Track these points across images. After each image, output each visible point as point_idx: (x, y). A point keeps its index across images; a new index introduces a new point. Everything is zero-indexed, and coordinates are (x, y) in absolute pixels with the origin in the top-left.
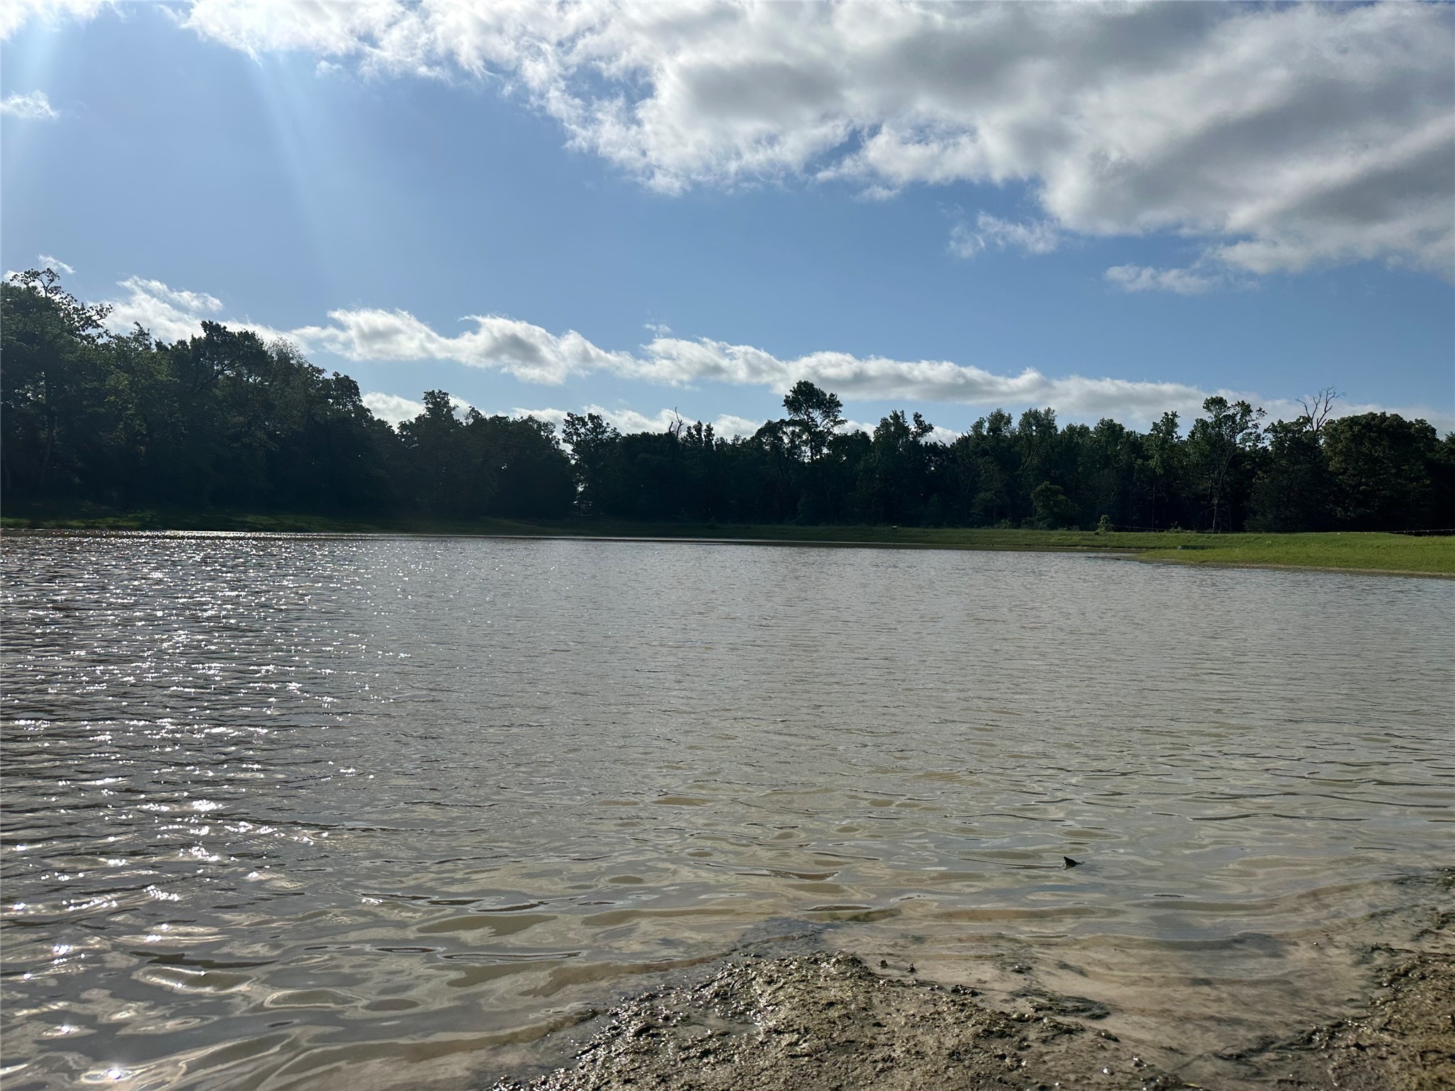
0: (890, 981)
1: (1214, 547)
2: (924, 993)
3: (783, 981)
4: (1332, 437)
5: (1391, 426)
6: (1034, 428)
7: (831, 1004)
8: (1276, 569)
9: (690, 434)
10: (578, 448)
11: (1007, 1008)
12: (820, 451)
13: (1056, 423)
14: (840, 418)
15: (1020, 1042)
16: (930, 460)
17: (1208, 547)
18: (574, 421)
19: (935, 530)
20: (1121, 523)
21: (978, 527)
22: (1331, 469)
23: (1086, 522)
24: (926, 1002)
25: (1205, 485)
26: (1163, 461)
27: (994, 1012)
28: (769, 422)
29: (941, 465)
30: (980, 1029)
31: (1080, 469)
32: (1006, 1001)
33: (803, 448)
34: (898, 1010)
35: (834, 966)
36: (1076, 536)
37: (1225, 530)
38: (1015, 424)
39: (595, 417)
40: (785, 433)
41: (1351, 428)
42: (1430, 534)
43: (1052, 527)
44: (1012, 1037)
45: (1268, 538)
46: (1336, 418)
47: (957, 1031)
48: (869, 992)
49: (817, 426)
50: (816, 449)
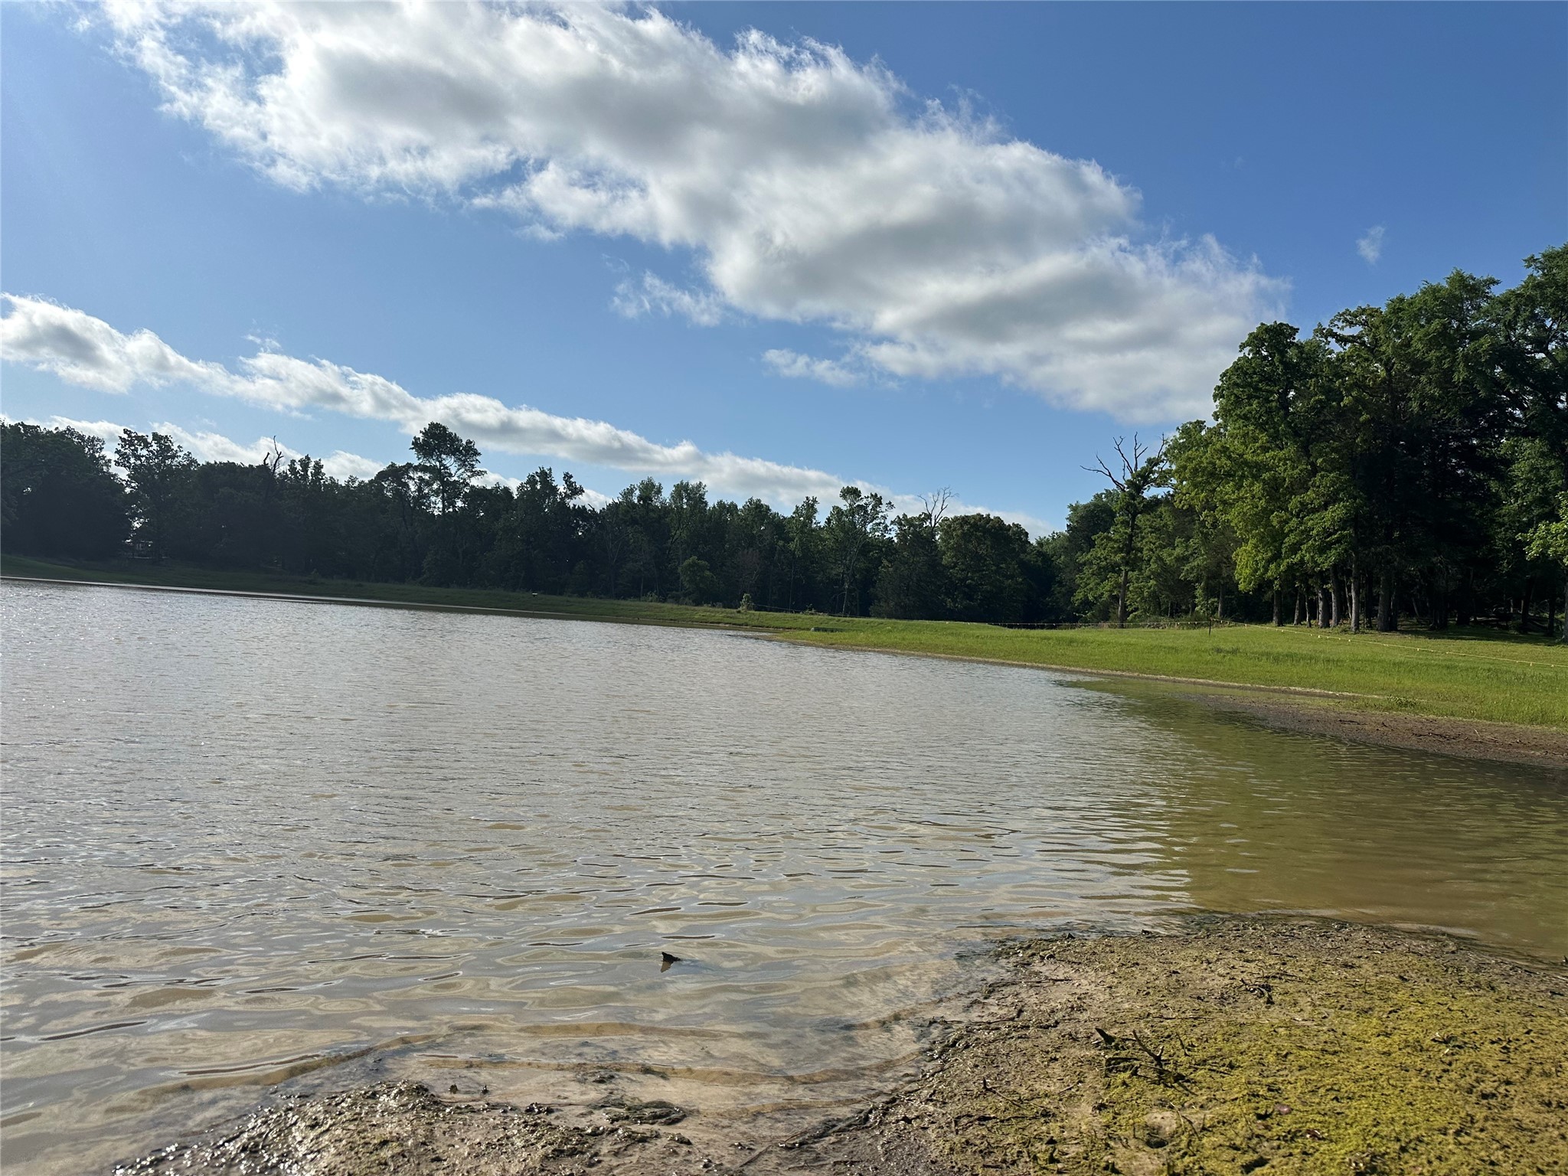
0: (458, 1108)
1: (841, 631)
2: (495, 1118)
3: (330, 1122)
4: (946, 533)
5: (993, 527)
6: (685, 500)
7: (384, 1143)
8: (895, 654)
9: (292, 469)
10: (137, 473)
11: (582, 1123)
12: (453, 504)
13: (707, 498)
14: (478, 468)
15: (591, 1158)
16: (578, 525)
17: (837, 630)
18: (131, 440)
19: (580, 599)
20: (761, 603)
21: (624, 599)
22: (944, 562)
23: (730, 600)
24: (495, 1127)
25: (838, 570)
26: (802, 544)
27: (567, 1129)
28: (393, 465)
29: (588, 531)
30: (550, 1149)
31: (727, 546)
32: (583, 1115)
33: (433, 499)
34: (463, 1140)
35: (395, 1098)
36: (719, 613)
37: (853, 615)
38: (667, 495)
39: (161, 438)
40: (410, 478)
41: (962, 526)
42: (1019, 627)
43: (698, 603)
44: (583, 1153)
45: (889, 623)
46: (951, 516)
47: (525, 1155)
48: (431, 1124)
49: (450, 475)
50: (449, 501)
